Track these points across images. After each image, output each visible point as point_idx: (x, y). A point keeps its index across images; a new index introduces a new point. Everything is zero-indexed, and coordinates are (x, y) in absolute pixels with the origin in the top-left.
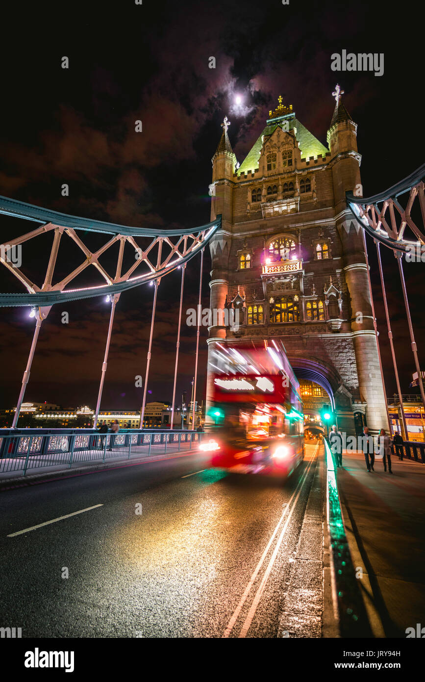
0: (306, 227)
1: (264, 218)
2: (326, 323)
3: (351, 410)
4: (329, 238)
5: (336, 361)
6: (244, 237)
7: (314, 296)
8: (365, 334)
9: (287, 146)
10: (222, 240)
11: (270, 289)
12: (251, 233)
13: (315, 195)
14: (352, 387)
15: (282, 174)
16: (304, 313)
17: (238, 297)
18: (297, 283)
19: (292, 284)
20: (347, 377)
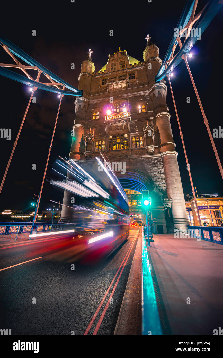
0: (132, 96)
1: (108, 92)
2: (144, 149)
3: (163, 205)
4: (146, 101)
5: (151, 172)
6: (96, 102)
7: (137, 133)
8: (170, 153)
9: (122, 59)
10: (82, 103)
11: (110, 130)
12: (100, 100)
13: (137, 80)
14: (162, 190)
15: (119, 71)
16: (130, 143)
17: (90, 135)
18: (127, 126)
19: (124, 126)
20: (158, 183)
